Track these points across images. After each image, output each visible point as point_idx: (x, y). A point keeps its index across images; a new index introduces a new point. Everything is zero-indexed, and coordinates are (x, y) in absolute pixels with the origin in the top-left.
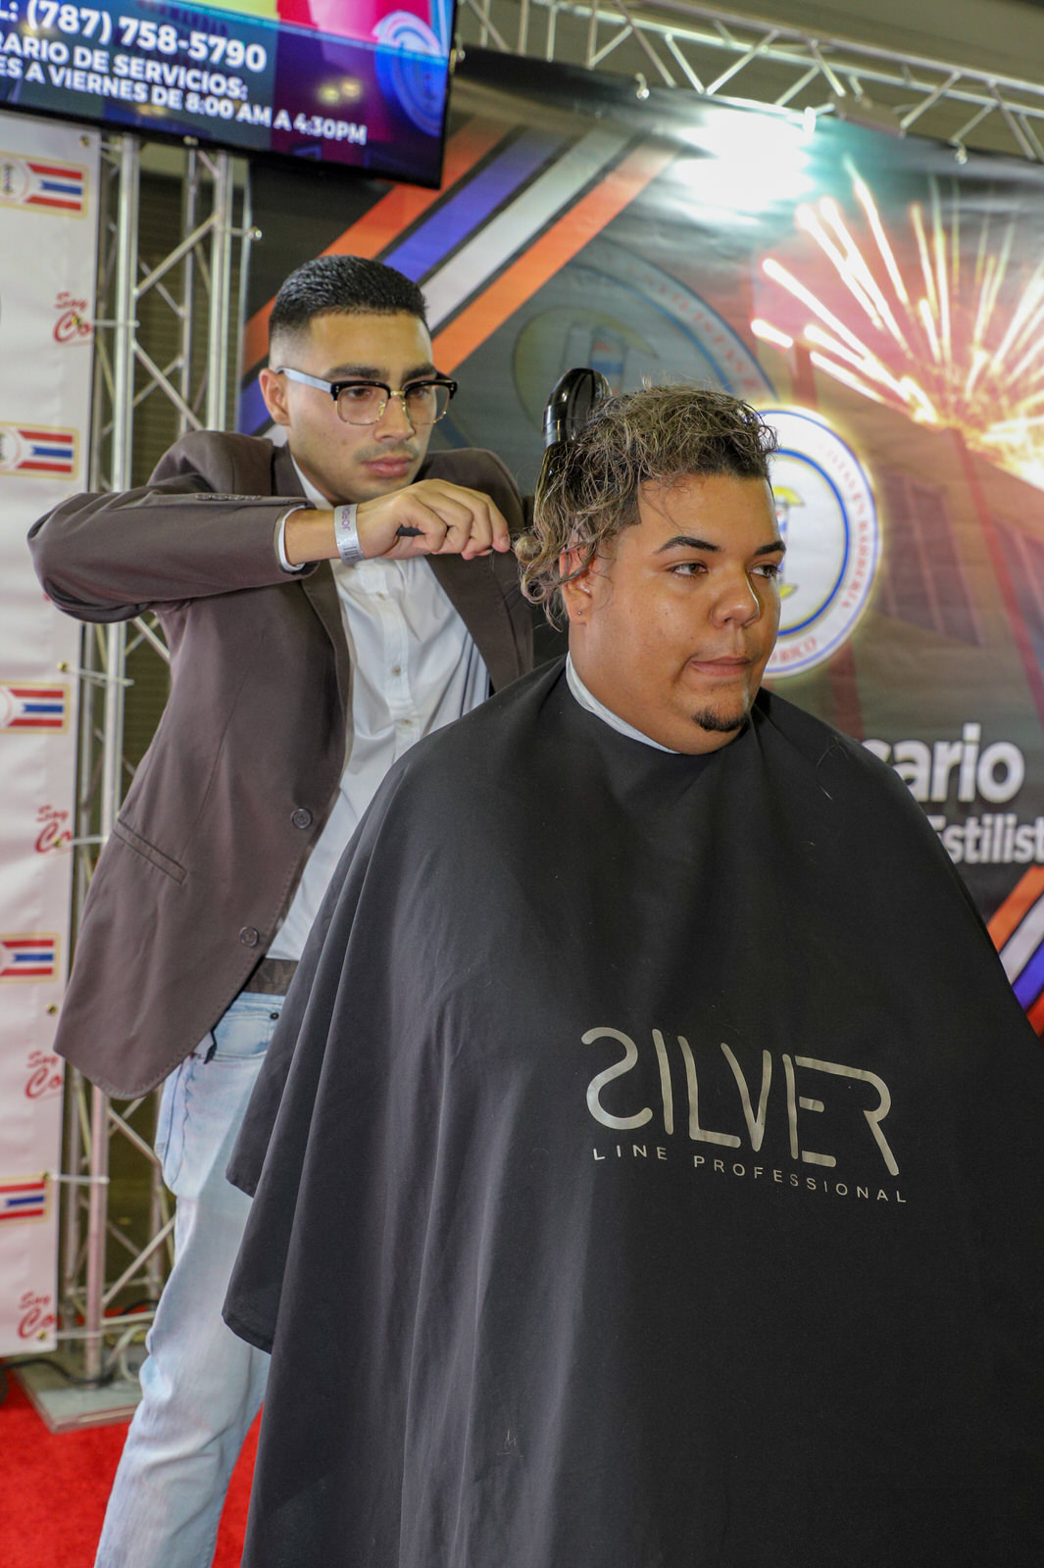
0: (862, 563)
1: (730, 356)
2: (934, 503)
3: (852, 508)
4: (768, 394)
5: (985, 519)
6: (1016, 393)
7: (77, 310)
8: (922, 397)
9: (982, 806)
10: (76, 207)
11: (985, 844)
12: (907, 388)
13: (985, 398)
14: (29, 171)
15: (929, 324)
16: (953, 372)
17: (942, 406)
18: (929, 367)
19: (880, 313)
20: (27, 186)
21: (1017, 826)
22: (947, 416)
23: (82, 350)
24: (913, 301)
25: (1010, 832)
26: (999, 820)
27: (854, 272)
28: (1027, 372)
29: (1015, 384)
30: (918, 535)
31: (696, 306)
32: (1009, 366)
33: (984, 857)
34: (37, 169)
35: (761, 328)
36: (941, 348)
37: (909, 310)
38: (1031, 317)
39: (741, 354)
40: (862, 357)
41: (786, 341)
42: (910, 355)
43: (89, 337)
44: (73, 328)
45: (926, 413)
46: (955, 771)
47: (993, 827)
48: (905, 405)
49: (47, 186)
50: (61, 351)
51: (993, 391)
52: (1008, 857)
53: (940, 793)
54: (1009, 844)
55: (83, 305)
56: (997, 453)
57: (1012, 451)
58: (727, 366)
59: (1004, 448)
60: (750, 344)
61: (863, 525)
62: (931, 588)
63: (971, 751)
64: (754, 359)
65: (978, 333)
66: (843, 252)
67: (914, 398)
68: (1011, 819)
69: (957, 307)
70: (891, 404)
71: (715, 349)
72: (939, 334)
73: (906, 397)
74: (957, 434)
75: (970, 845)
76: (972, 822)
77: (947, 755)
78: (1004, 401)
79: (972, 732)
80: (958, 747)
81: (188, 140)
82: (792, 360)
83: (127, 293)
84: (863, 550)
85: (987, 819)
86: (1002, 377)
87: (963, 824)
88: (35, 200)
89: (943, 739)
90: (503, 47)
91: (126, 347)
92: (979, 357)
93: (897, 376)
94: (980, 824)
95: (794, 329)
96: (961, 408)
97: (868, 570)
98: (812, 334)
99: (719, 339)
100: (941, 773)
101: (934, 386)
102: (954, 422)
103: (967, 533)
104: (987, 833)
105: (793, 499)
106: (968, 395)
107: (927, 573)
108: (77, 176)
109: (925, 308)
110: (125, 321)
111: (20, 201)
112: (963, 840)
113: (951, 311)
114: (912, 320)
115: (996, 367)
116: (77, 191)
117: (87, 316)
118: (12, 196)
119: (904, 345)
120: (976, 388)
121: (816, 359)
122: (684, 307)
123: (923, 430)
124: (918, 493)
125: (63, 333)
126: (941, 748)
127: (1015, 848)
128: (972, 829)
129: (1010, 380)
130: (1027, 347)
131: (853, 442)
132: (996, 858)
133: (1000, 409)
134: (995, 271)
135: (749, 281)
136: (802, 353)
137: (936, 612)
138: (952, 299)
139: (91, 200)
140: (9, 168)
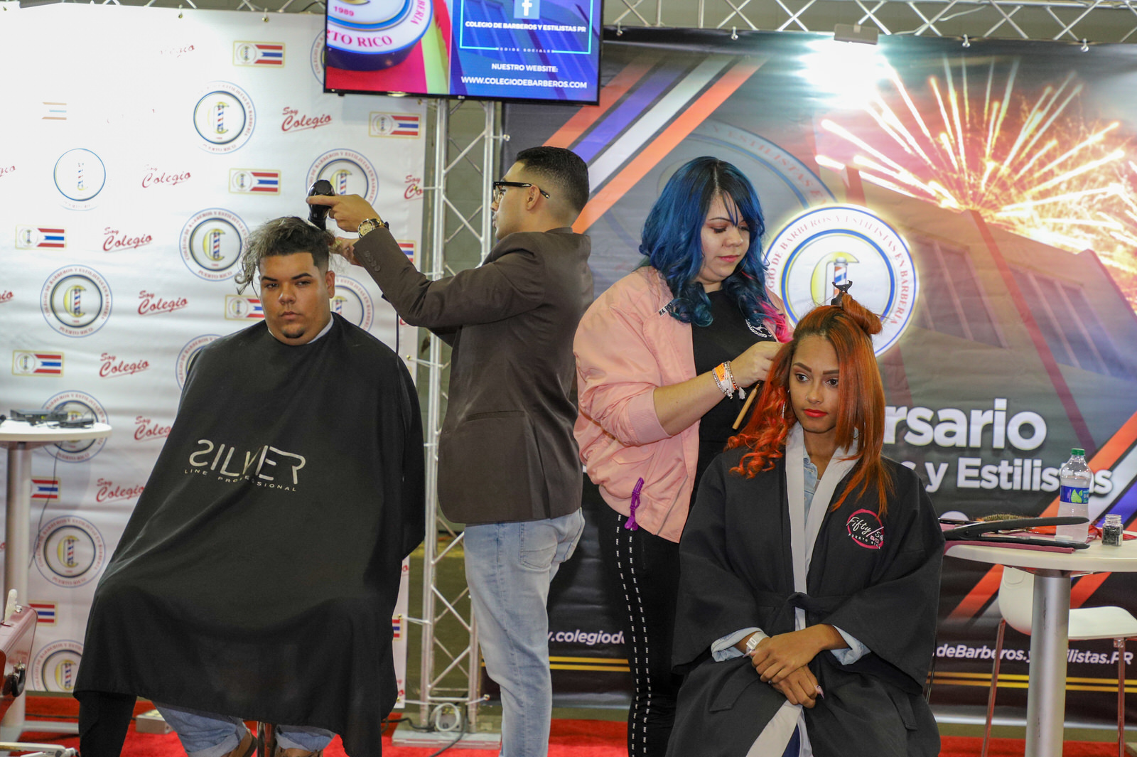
0: (905, 296)
1: (800, 177)
2: (960, 256)
3: (895, 264)
4: (830, 199)
5: (1001, 266)
6: (1022, 186)
7: (416, 183)
8: (945, 192)
9: (1012, 452)
10: (415, 134)
11: (1017, 478)
12: (933, 187)
13: (997, 191)
14: (392, 119)
15: (948, 148)
16: (969, 176)
17: (963, 197)
18: (949, 174)
19: (910, 144)
20: (392, 126)
21: (1043, 468)
22: (967, 203)
23: (418, 202)
24: (935, 135)
25: (1037, 471)
26: (1028, 463)
27: (889, 122)
28: (1031, 171)
29: (1021, 180)
30: (948, 278)
31: (776, 151)
32: (1015, 168)
33: (1017, 487)
34: (396, 118)
35: (822, 160)
36: (959, 162)
37: (932, 140)
38: (1032, 136)
39: (808, 175)
40: (897, 171)
41: (840, 166)
42: (934, 168)
43: (422, 195)
44: (414, 192)
45: (949, 201)
46: (988, 429)
47: (1022, 466)
48: (934, 198)
49: (401, 126)
50: (407, 204)
51: (1003, 186)
52: (1036, 487)
53: (976, 442)
54: (1037, 478)
55: (418, 180)
56: (1010, 224)
57: (1022, 223)
58: (798, 183)
59: (1016, 222)
60: (814, 170)
61: (904, 273)
62: (960, 310)
63: (1001, 417)
64: (818, 179)
65: (988, 151)
66: (880, 111)
67: (940, 193)
68: (1038, 463)
69: (969, 135)
70: (920, 198)
71: (790, 175)
72: (957, 153)
73: (934, 194)
74: (976, 214)
75: (1004, 478)
76: (1004, 463)
77: (980, 419)
78: (1013, 191)
79: (1001, 404)
80: (990, 413)
81: (460, 97)
82: (846, 177)
83: (440, 171)
84: (905, 288)
85: (1018, 462)
86: (1009, 175)
87: (998, 465)
88: (395, 133)
89: (977, 408)
90: (647, 25)
91: (440, 198)
92: (990, 165)
93: (925, 181)
94: (1011, 464)
95: (846, 158)
96: (977, 197)
97: (910, 300)
98: (859, 161)
99: (793, 168)
100: (976, 430)
101: (957, 186)
102: (971, 206)
103: (987, 276)
104: (1018, 471)
105: (849, 259)
106: (982, 189)
107: (957, 301)
108: (416, 119)
109: (945, 139)
110: (440, 186)
111: (389, 134)
112: (998, 475)
113: (964, 138)
114: (935, 146)
115: (1005, 169)
116: (416, 126)
117: (421, 186)
118: (385, 132)
119: (930, 162)
120: (988, 185)
121: (863, 175)
122: (767, 152)
123: (948, 213)
124: (946, 251)
125: (408, 195)
126: (976, 414)
127: (1042, 481)
128: (1004, 467)
129: (1017, 177)
130: (1030, 156)
131: (893, 223)
132: (1027, 487)
133: (1010, 196)
134: (999, 111)
135: (812, 133)
136: (853, 173)
137: (965, 325)
138: (964, 130)
139: (422, 130)
140: (383, 119)
